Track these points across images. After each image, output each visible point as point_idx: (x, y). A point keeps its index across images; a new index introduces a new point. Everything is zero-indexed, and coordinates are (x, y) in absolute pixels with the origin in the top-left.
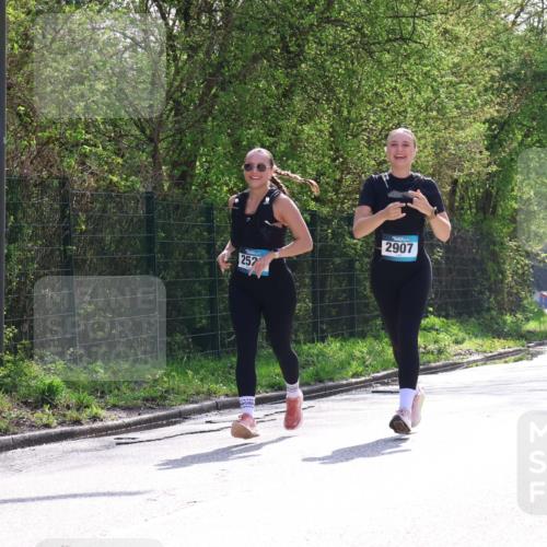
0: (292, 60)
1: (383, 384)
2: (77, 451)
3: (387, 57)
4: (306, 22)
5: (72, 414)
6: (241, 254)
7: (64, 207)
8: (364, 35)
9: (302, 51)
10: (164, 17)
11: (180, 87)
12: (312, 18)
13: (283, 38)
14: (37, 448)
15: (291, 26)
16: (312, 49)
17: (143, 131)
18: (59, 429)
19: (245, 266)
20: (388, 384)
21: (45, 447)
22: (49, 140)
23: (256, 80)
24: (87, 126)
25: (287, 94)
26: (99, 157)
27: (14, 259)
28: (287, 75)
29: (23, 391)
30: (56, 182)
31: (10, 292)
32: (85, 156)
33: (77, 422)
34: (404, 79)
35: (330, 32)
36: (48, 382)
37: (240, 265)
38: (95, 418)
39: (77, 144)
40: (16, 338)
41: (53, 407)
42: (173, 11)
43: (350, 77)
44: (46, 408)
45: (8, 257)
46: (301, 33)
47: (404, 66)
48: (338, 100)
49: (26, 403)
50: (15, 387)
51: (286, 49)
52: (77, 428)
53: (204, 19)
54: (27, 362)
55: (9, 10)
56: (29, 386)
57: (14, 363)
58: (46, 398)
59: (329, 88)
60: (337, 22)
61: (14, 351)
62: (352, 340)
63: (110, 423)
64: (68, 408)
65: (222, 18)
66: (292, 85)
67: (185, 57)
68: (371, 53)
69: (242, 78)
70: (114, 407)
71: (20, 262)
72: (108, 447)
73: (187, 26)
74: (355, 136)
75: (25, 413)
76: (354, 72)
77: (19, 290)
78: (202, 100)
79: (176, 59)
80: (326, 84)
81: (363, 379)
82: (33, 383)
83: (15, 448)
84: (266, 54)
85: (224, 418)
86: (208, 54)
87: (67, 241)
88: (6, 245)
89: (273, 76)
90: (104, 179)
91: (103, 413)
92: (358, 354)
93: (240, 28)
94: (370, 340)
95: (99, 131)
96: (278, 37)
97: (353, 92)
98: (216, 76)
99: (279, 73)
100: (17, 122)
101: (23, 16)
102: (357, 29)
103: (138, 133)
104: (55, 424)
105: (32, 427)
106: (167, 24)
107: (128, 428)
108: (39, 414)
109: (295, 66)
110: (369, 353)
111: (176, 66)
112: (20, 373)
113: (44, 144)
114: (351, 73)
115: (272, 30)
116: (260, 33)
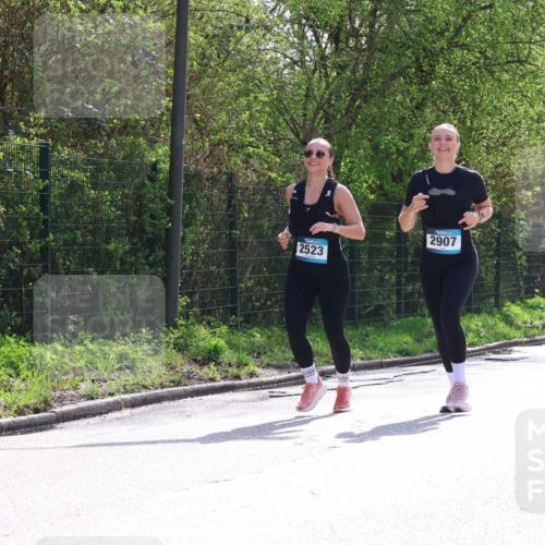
0: (424, 78)
1: (495, 353)
2: (236, 401)
3: (506, 76)
4: (437, 46)
5: (233, 370)
6: (299, 244)
7: (231, 198)
8: (486, 58)
9: (433, 71)
10: (318, 41)
11: (330, 99)
12: (443, 43)
13: (418, 59)
14: (204, 397)
15: (425, 49)
16: (441, 69)
17: (297, 135)
18: (222, 383)
19: (303, 255)
20: (499, 353)
21: (210, 397)
22: (220, 142)
23: (394, 94)
24: (251, 132)
25: (420, 107)
26: (260, 157)
27: (188, 241)
28: (420, 90)
29: (193, 350)
30: (224, 177)
31: (184, 268)
32: (249, 156)
33: (238, 377)
34: (519, 95)
35: (458, 54)
36: (214, 342)
37: (298, 254)
38: (252, 375)
39: (243, 146)
40: (189, 306)
41: (218, 364)
42: (326, 35)
43: (474, 93)
44: (212, 365)
45: (184, 238)
46: (433, 55)
47: (520, 84)
48: (462, 112)
49: (195, 360)
50: (187, 346)
51: (420, 68)
52: (237, 382)
53: (352, 43)
54: (197, 327)
55: (191, 34)
56: (198, 346)
57: (186, 327)
58: (211, 357)
59: (455, 102)
60: (464, 46)
61: (187, 317)
62: (469, 315)
63: (264, 379)
64: (230, 365)
65: (366, 43)
66: (423, 99)
67: (335, 74)
68: (492, 73)
69: (382, 92)
70: (268, 366)
71: (193, 243)
72: (262, 399)
73: (337, 48)
74: (476, 143)
75: (195, 369)
76: (477, 88)
77: (192, 267)
78: (347, 110)
79: (327, 75)
80: (453, 99)
81: (477, 348)
82: (201, 344)
83: (186, 397)
84: (402, 72)
85: (359, 378)
86: (354, 72)
87: (232, 226)
88: (181, 228)
89: (408, 92)
90: (264, 175)
91: (259, 371)
92: (474, 327)
93: (381, 50)
94: (484, 316)
95: (260, 135)
96: (414, 59)
97: (476, 106)
98: (360, 90)
99: (414, 89)
100: (194, 126)
101: (201, 39)
102: (480, 52)
103: (293, 137)
104: (219, 377)
105: (200, 380)
106: (320, 47)
107: (279, 383)
108: (206, 369)
109: (427, 83)
110: (483, 326)
111: (327, 82)
112: (191, 335)
113: (215, 145)
114: (475, 90)
115: (409, 53)
116: (398, 55)
